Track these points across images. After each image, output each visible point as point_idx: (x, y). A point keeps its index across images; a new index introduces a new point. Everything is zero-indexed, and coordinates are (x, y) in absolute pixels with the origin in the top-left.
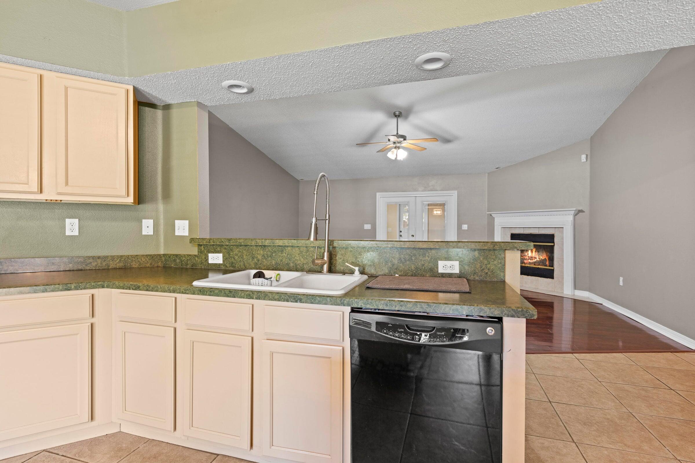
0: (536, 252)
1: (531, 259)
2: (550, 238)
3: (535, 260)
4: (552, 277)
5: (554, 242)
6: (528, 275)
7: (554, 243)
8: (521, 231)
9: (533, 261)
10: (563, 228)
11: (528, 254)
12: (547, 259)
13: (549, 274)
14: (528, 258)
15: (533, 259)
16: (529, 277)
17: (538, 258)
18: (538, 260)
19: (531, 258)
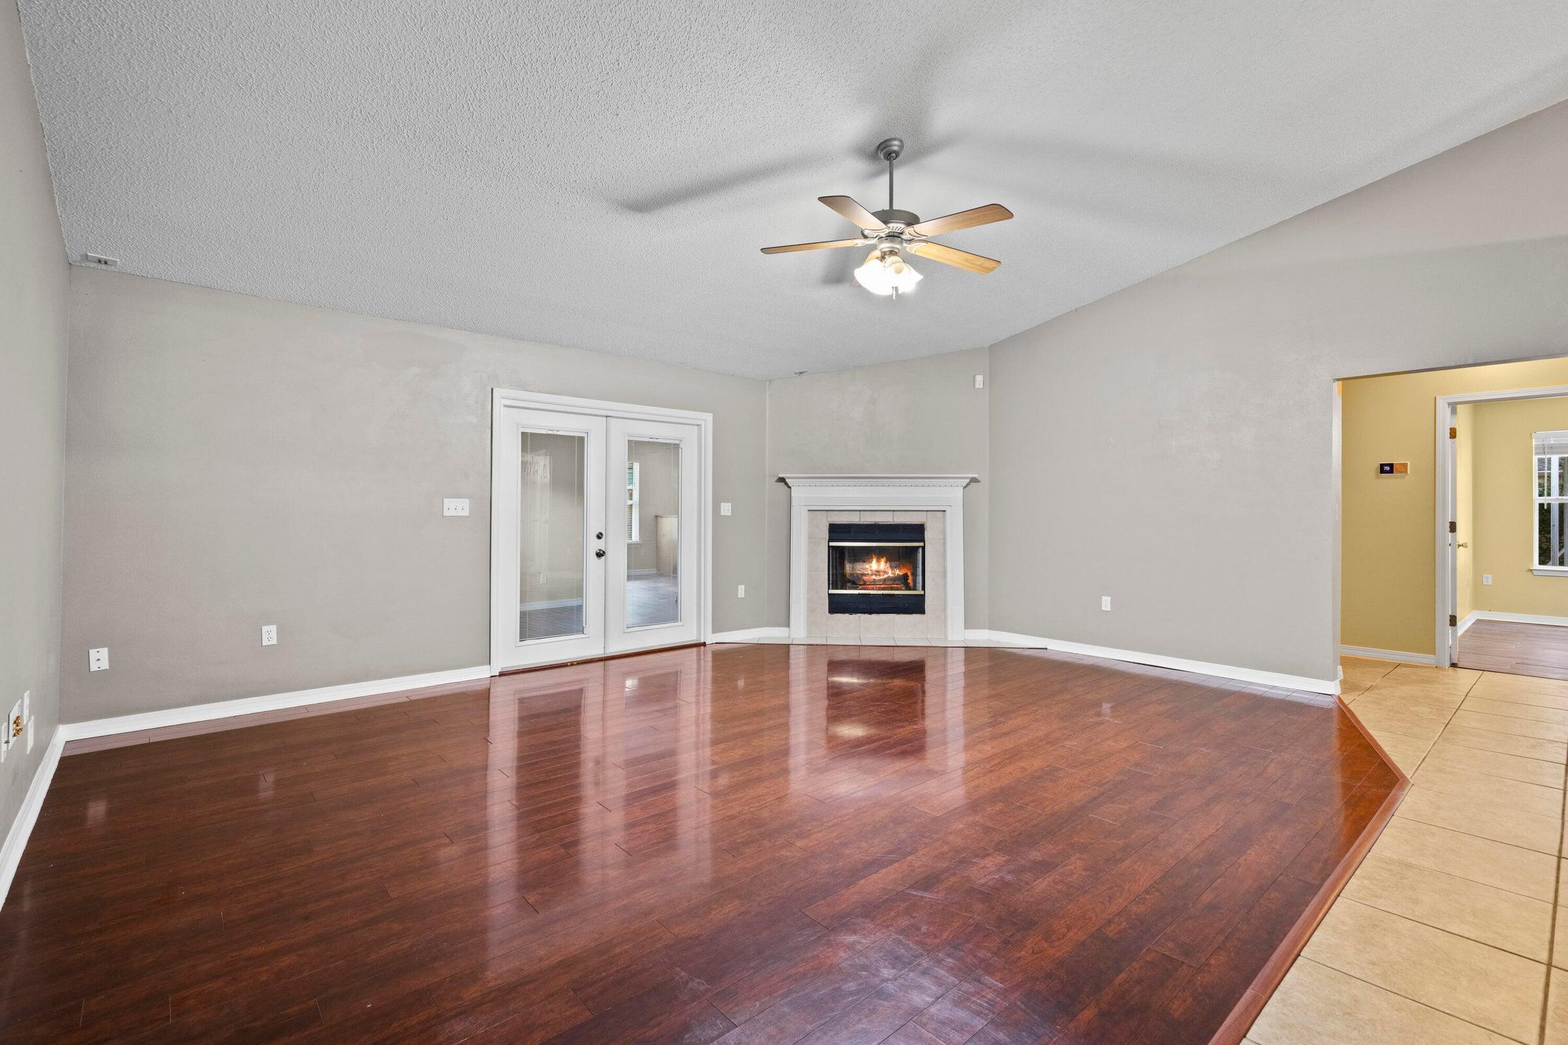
0: (886, 562)
1: (876, 575)
2: (917, 531)
3: (886, 576)
4: (922, 611)
5: (923, 540)
6: (870, 613)
7: (925, 543)
8: (854, 519)
9: (882, 577)
10: (944, 511)
11: (871, 567)
12: (909, 574)
13: (915, 606)
14: (870, 573)
15: (881, 573)
16: (874, 616)
17: (892, 574)
18: (892, 576)
19: (878, 572)
